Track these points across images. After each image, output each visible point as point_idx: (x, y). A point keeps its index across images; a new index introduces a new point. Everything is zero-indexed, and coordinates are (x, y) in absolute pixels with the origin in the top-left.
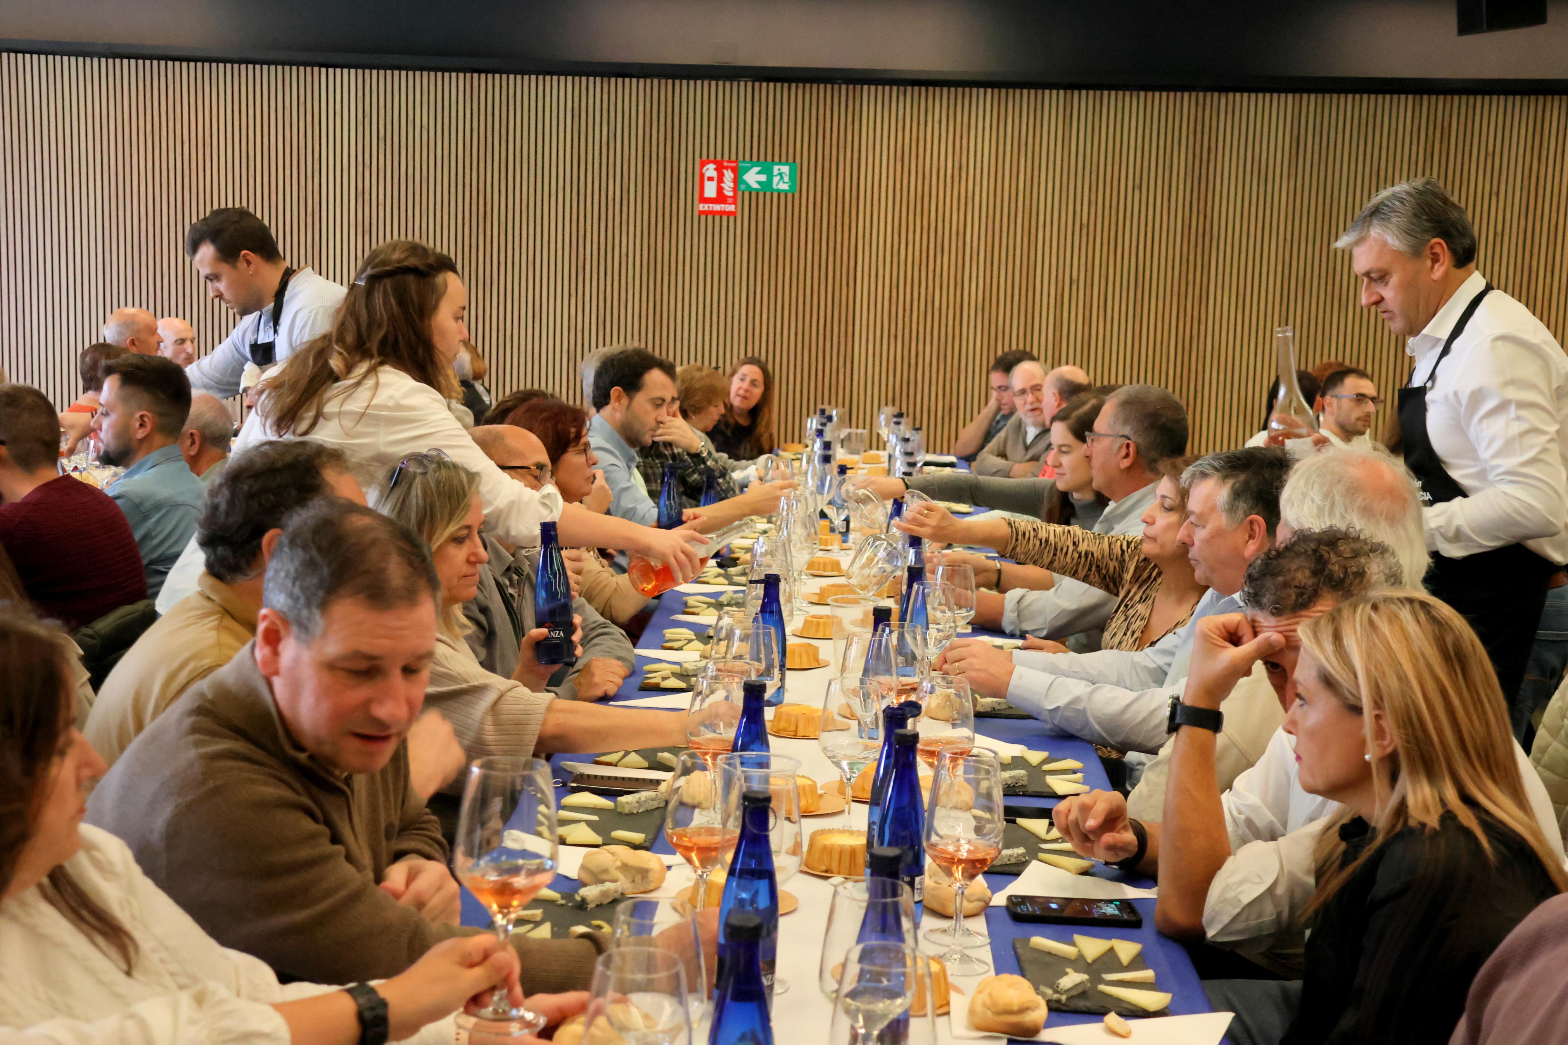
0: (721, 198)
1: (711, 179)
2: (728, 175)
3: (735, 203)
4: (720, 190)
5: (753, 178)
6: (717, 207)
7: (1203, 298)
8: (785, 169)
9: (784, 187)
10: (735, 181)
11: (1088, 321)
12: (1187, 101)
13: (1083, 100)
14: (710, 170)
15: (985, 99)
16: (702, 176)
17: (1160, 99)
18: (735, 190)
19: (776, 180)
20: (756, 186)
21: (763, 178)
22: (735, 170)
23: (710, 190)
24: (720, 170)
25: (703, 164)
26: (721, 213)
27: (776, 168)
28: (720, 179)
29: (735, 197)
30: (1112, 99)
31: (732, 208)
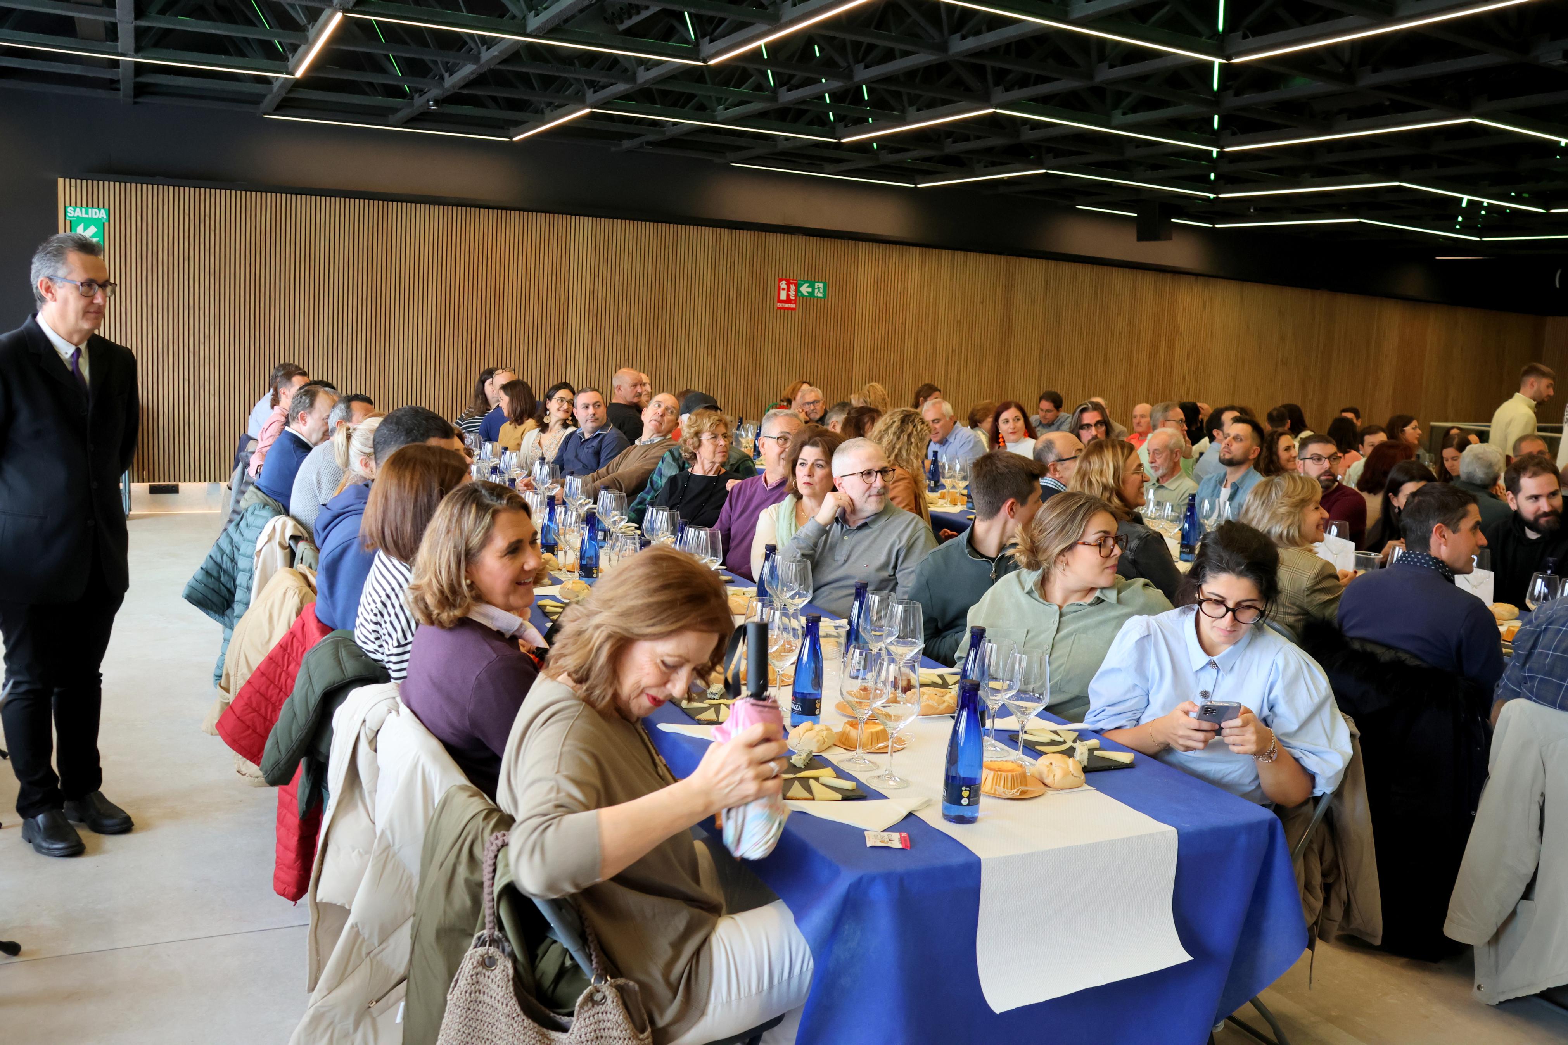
0: (788, 301)
1: (783, 289)
2: (793, 287)
3: (795, 303)
4: (788, 295)
5: (805, 289)
6: (786, 305)
7: (1008, 362)
8: (821, 285)
9: (820, 295)
10: (797, 291)
11: (959, 372)
12: (1003, 258)
13: (959, 255)
14: (783, 285)
15: (916, 252)
16: (779, 287)
17: (991, 257)
18: (796, 296)
19: (816, 291)
20: (806, 294)
21: (810, 290)
22: (796, 285)
23: (783, 296)
24: (788, 284)
25: (781, 280)
26: (788, 309)
27: (816, 284)
28: (788, 290)
29: (795, 300)
30: (971, 255)
31: (793, 306)
